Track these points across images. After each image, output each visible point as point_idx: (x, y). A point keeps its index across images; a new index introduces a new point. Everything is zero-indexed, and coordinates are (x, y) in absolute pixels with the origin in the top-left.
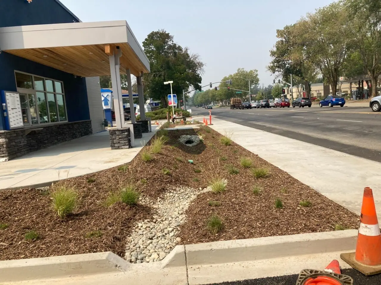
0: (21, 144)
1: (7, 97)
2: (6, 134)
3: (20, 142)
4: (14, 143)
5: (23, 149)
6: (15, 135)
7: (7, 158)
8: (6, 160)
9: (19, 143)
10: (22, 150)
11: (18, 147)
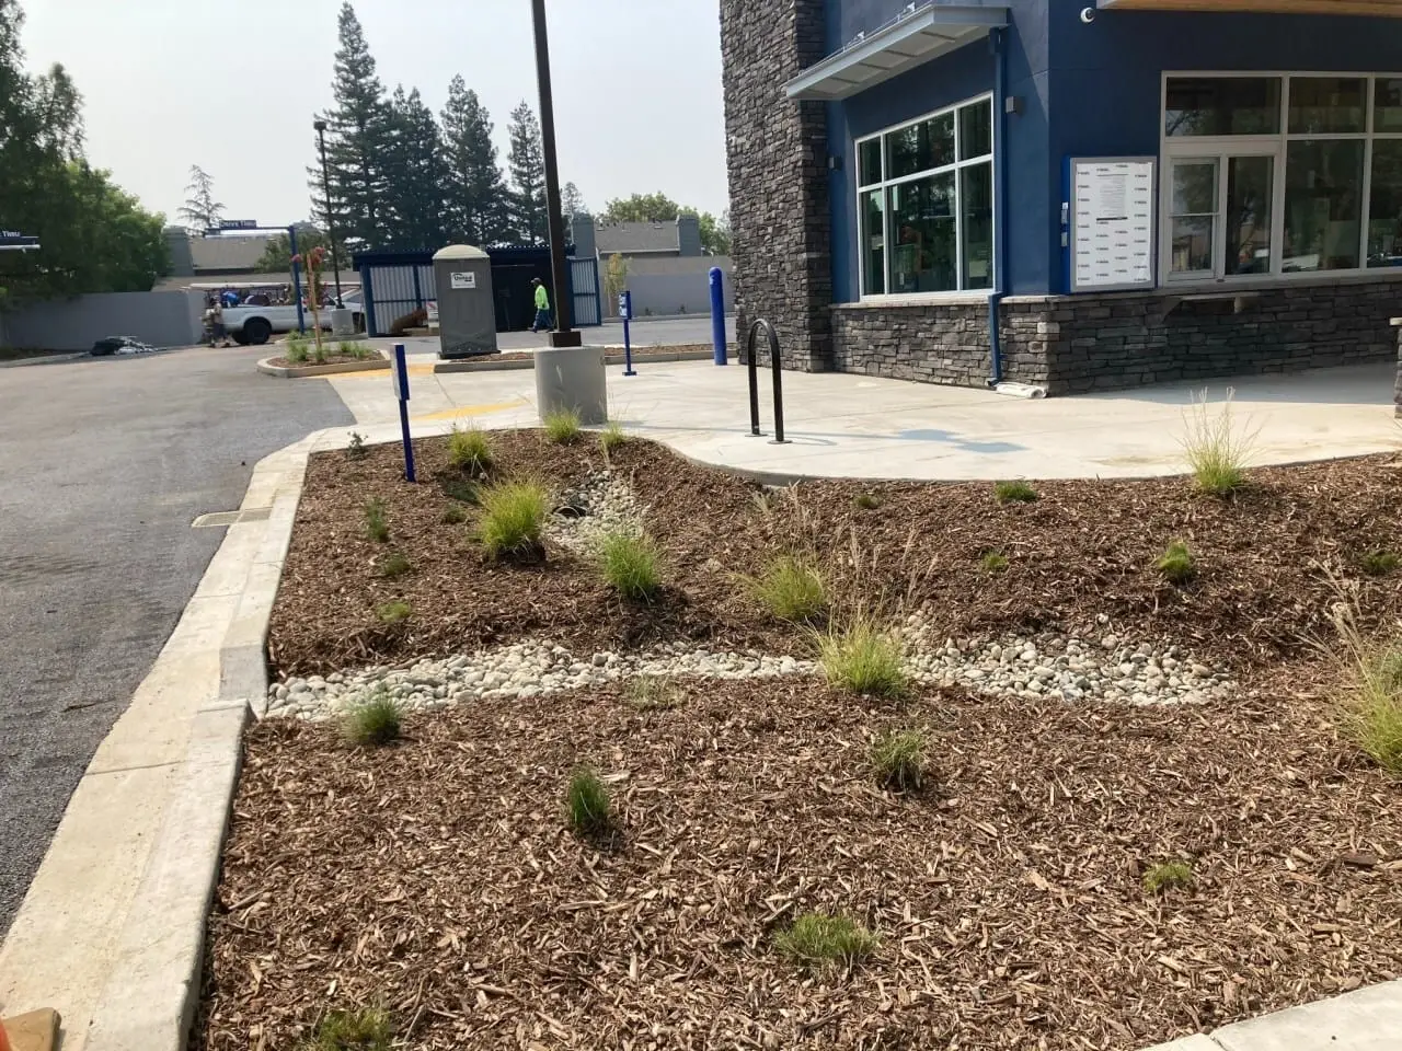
0: (1126, 347)
1: (1079, 180)
2: (1052, 308)
3: (1125, 338)
4: (1091, 342)
5: (1136, 364)
6: (1104, 312)
7: (1042, 388)
8: (1035, 394)
9: (1121, 340)
10: (1128, 370)
11: (1105, 356)
